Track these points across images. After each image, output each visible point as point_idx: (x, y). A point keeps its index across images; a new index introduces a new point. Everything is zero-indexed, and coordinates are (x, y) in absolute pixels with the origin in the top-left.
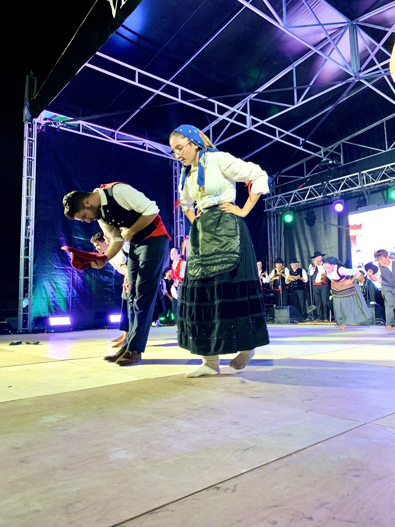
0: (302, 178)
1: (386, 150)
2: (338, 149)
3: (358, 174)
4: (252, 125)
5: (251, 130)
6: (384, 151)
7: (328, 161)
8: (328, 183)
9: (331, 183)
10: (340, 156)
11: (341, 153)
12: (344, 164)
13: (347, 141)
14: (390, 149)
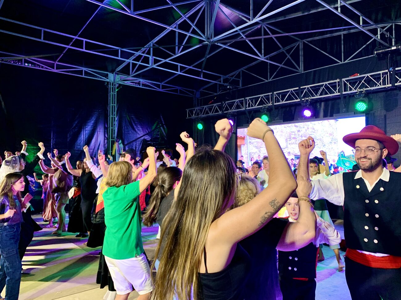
0: (216, 94)
2: (238, 76)
3: (243, 99)
4: (154, 64)
5: (153, 68)
6: (267, 81)
8: (225, 104)
9: (227, 103)
10: (239, 81)
11: (240, 79)
12: (242, 87)
13: (244, 69)
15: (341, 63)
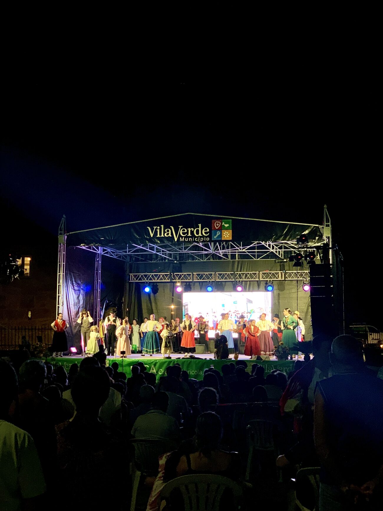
0: (151, 262)
1: (203, 260)
3: (191, 273)
6: (202, 261)
7: (174, 261)
8: (174, 274)
9: (175, 274)
12: (179, 261)
14: (205, 261)
15: (255, 259)
